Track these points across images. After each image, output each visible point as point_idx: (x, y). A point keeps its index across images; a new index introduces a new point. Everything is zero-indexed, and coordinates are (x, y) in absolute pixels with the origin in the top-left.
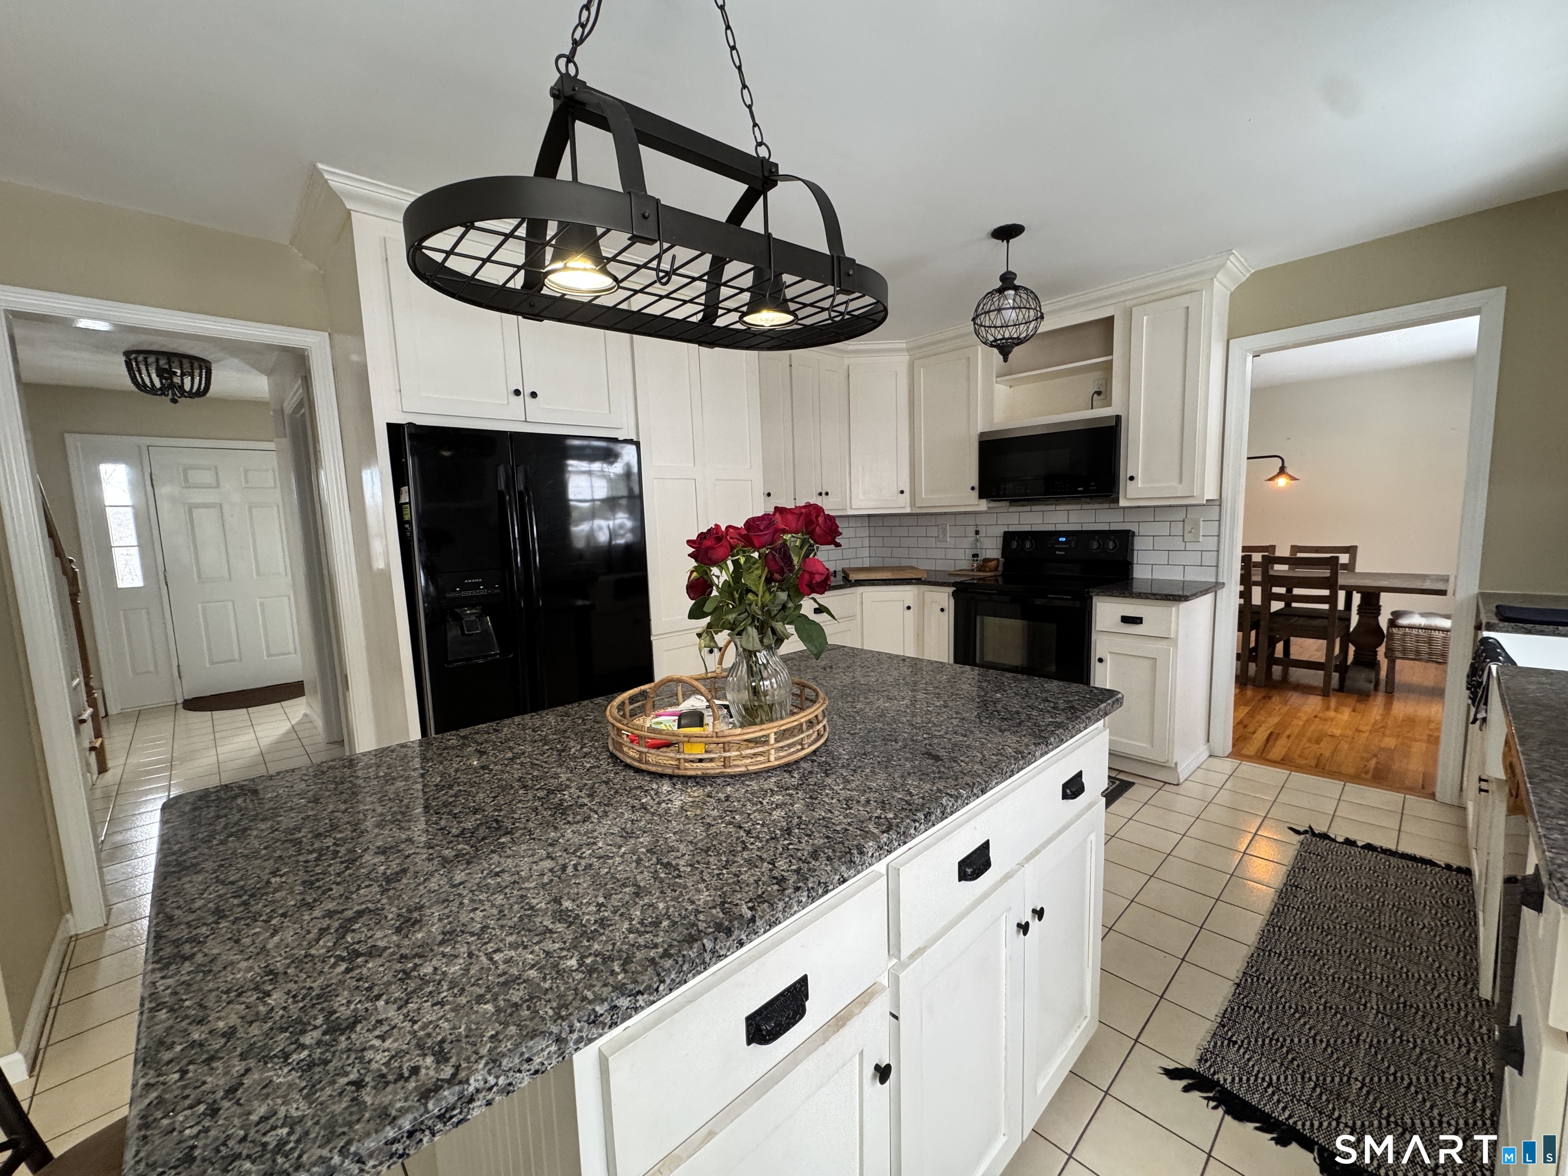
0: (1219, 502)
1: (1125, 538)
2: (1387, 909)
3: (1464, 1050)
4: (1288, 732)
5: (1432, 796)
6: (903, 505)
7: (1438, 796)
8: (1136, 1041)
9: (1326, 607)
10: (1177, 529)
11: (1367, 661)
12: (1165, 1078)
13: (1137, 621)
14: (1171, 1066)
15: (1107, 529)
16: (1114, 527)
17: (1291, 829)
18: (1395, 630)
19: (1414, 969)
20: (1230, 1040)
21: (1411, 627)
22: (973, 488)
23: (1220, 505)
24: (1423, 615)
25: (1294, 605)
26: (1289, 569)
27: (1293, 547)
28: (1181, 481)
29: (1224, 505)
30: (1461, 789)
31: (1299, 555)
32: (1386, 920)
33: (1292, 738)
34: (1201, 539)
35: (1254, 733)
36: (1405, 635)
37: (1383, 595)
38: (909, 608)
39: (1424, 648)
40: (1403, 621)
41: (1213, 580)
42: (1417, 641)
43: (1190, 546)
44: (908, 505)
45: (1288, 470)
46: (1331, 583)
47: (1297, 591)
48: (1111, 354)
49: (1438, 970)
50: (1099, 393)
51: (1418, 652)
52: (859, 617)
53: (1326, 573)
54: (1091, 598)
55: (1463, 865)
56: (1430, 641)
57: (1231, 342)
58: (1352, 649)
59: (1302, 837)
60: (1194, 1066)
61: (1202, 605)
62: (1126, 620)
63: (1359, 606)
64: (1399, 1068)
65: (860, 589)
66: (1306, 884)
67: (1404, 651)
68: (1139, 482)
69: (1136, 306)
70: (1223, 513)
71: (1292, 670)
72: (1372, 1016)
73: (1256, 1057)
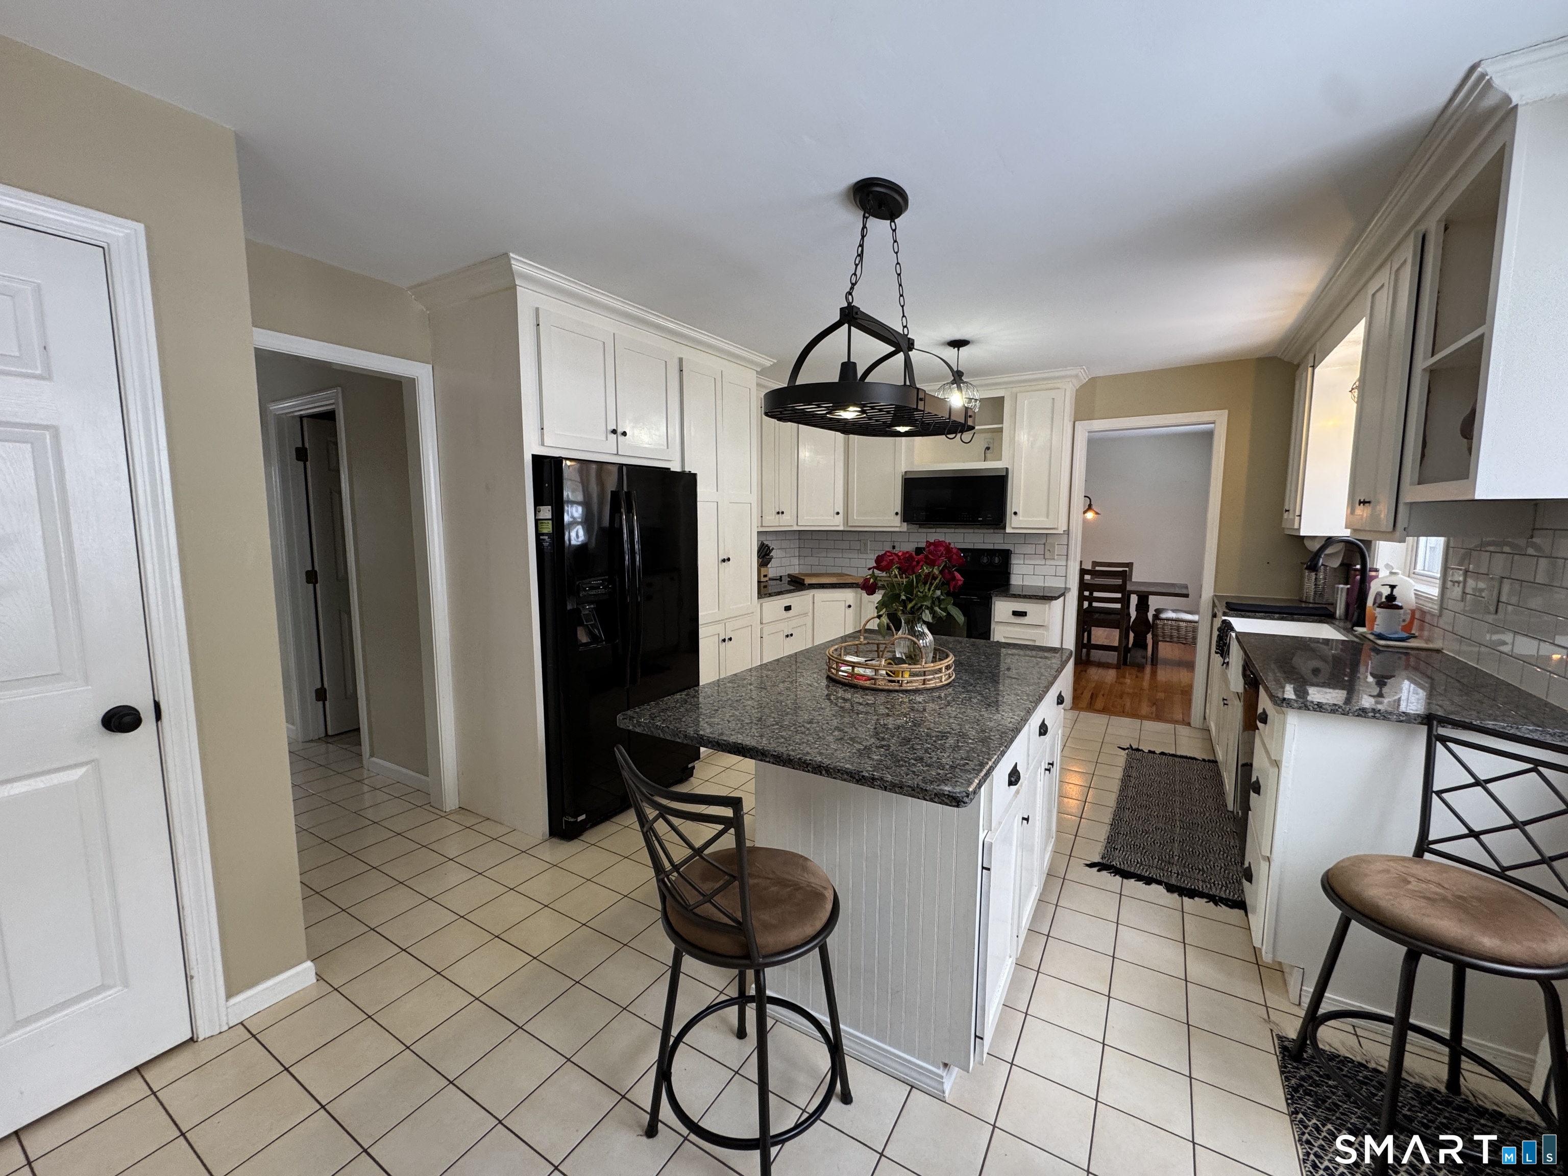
0: (1068, 532)
1: (1005, 556)
2: (1177, 783)
3: (1220, 838)
4: (1102, 693)
5: (1189, 724)
6: (837, 524)
7: (1192, 724)
8: (1070, 856)
9: (1118, 606)
10: (1040, 549)
11: (1141, 643)
12: (1087, 868)
13: (1023, 614)
14: (1089, 863)
15: (992, 548)
16: (997, 547)
17: (1119, 747)
18: (1158, 622)
19: (1194, 808)
20: (1114, 848)
21: (1168, 620)
22: (897, 514)
23: (1068, 534)
24: (1174, 611)
25: (1095, 604)
26: (1091, 578)
27: (1093, 562)
28: (1048, 517)
29: (1070, 534)
30: (1205, 718)
31: (1098, 568)
32: (1177, 787)
33: (1105, 696)
34: (1056, 557)
35: (1082, 694)
36: (1164, 625)
37: (1151, 597)
38: (850, 606)
39: (1175, 633)
40: (1163, 616)
41: (1064, 586)
42: (1171, 629)
43: (1048, 562)
44: (842, 524)
45: (1094, 507)
46: (1121, 589)
47: (1096, 594)
48: (1002, 423)
49: (1205, 807)
50: (988, 448)
51: (1171, 637)
52: (810, 614)
53: (1119, 582)
54: (991, 598)
55: (1212, 758)
56: (1178, 628)
57: (1077, 423)
58: (1132, 635)
59: (1127, 751)
60: (1100, 860)
61: (1057, 604)
62: (1016, 614)
63: (1137, 605)
64: (1194, 848)
65: (812, 592)
66: (1134, 774)
67: (1164, 636)
68: (1020, 517)
69: (1021, 392)
70: (1070, 539)
71: (1093, 652)
72: (1178, 830)
73: (1129, 853)
